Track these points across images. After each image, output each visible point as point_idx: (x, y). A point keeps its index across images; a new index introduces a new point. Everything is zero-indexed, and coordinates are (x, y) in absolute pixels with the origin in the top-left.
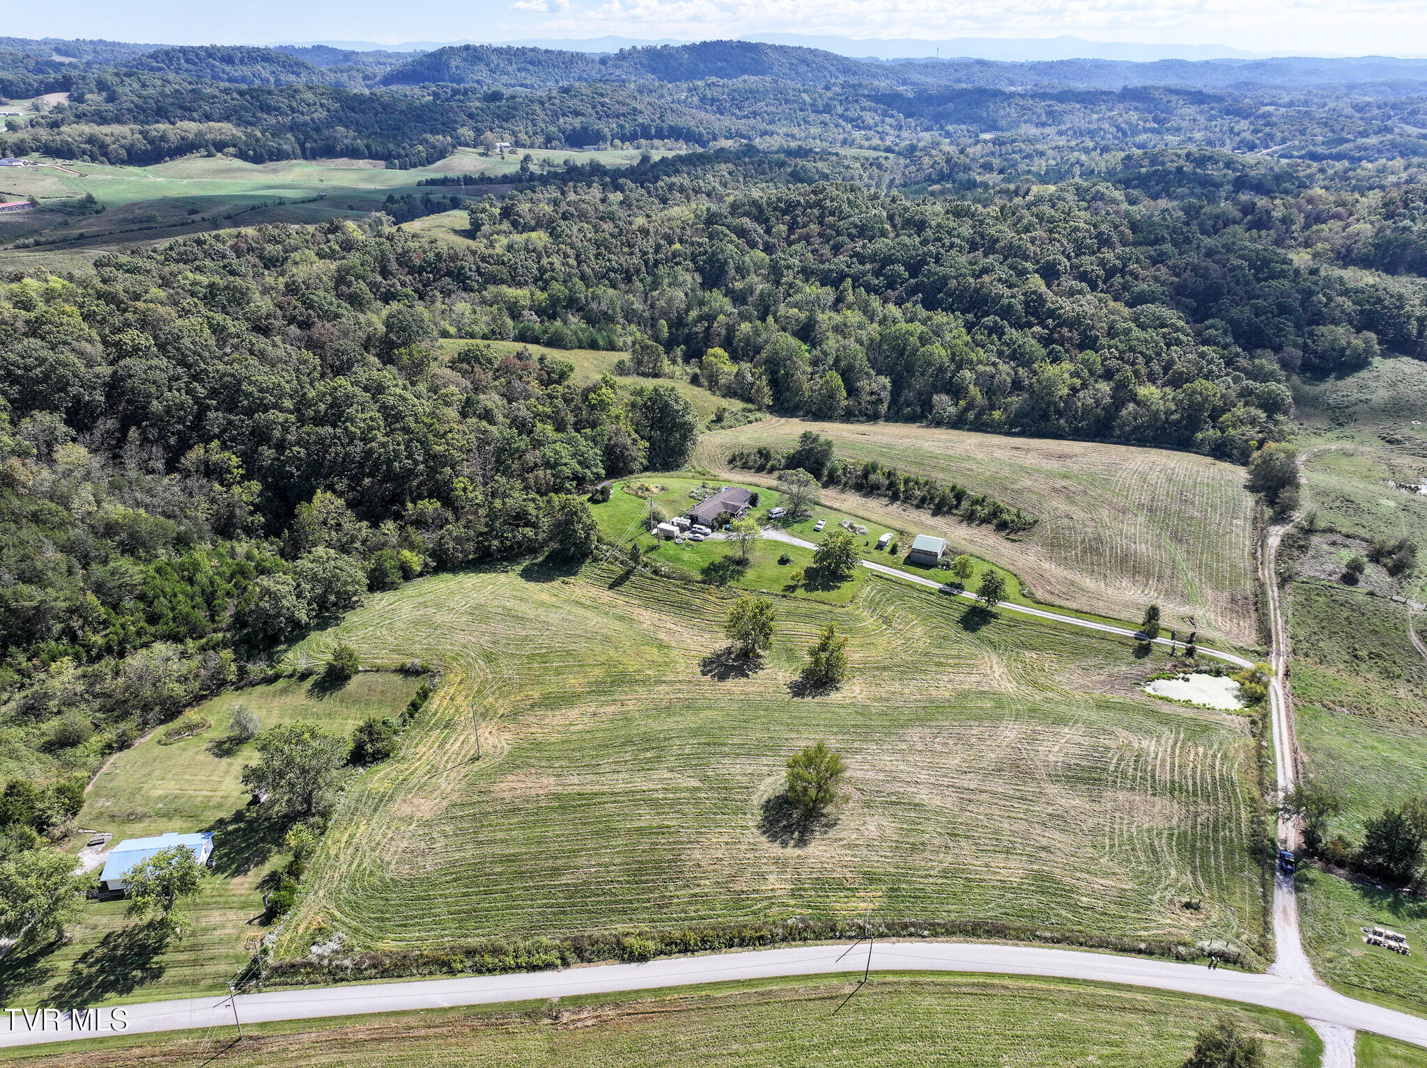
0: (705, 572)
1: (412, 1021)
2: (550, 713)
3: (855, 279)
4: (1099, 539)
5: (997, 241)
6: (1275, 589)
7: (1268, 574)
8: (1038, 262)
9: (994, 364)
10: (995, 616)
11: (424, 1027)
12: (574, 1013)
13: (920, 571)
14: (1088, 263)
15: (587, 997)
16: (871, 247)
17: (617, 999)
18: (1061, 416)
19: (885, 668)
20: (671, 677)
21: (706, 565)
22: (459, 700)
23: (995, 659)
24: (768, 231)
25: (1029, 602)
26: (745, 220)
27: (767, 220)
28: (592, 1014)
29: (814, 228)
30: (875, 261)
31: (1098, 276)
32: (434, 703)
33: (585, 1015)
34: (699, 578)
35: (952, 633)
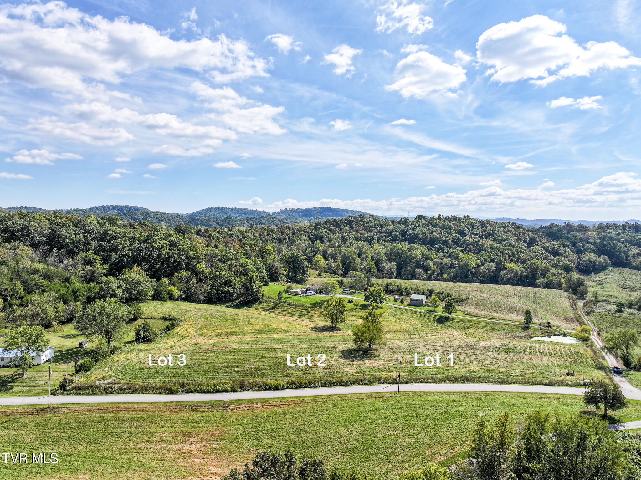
0: (311, 304)
1: (146, 406)
2: (235, 336)
3: (379, 239)
4: (498, 303)
5: (438, 224)
6: (585, 316)
7: (581, 312)
8: (456, 231)
9: (441, 259)
10: (452, 319)
11: (152, 408)
12: (237, 405)
13: (416, 307)
14: (477, 231)
15: (245, 400)
16: (384, 229)
17: (262, 401)
18: (474, 277)
19: (401, 332)
20: (296, 331)
21: (313, 302)
22: (189, 330)
23: (454, 331)
24: (341, 230)
25: (468, 316)
26: (331, 226)
27: (340, 227)
28: (247, 406)
29: (360, 228)
30: (387, 233)
31: (482, 235)
32: (177, 330)
33: (244, 406)
34: (310, 306)
35: (433, 324)
